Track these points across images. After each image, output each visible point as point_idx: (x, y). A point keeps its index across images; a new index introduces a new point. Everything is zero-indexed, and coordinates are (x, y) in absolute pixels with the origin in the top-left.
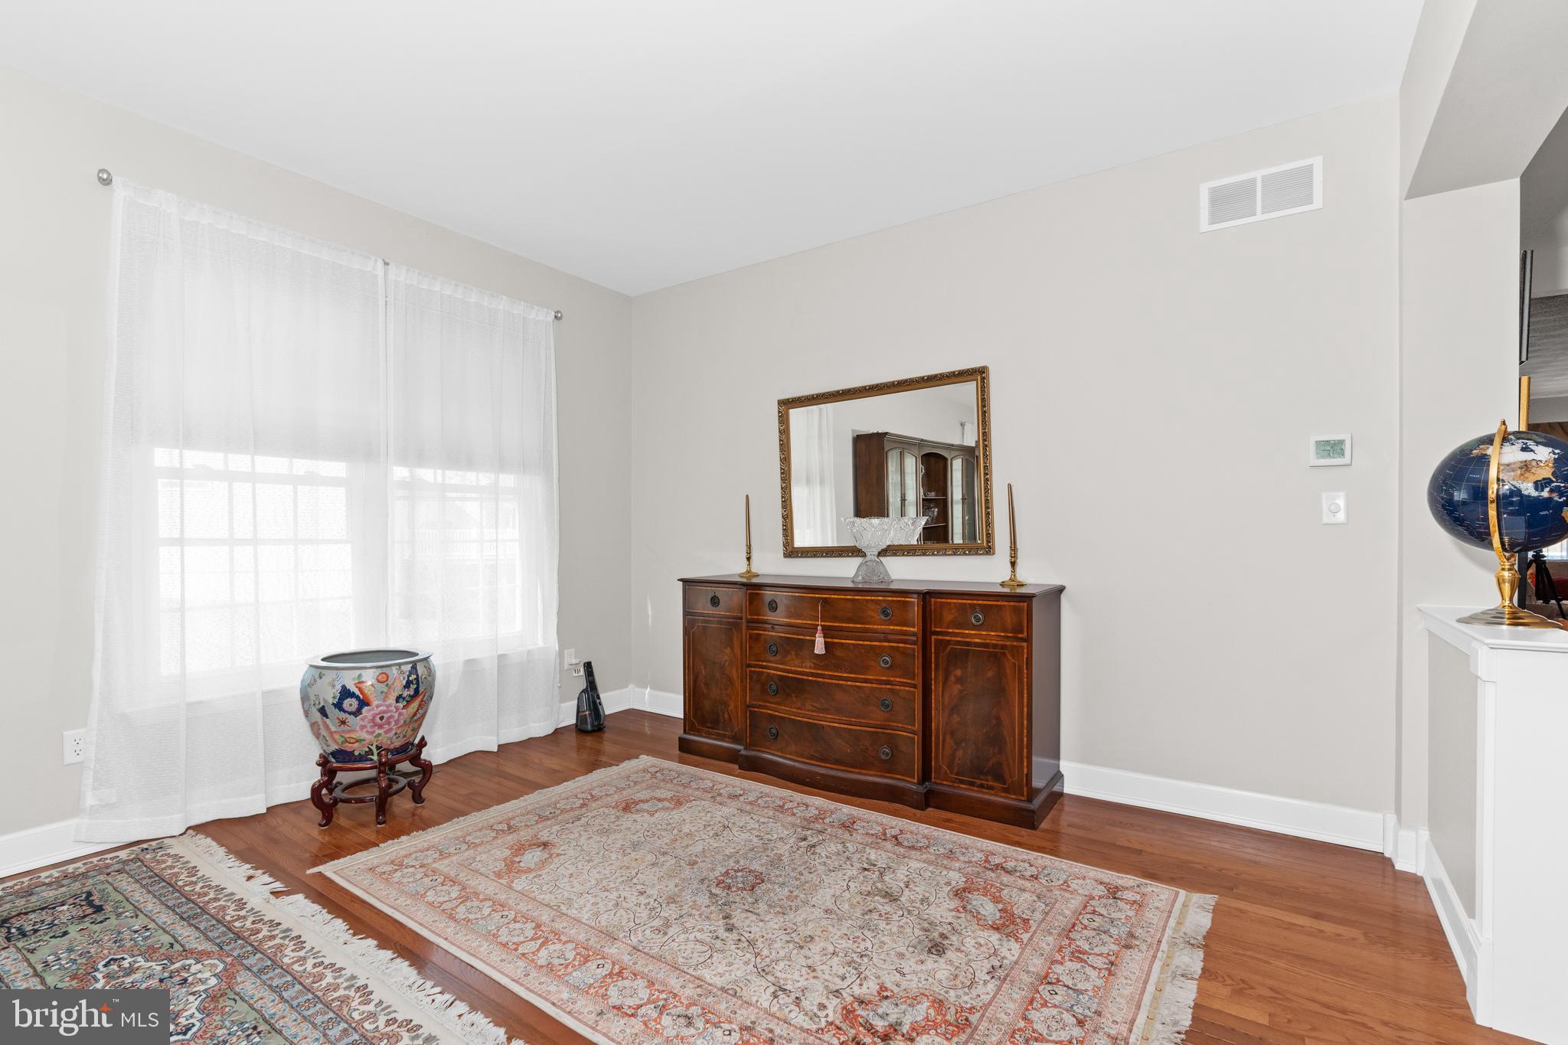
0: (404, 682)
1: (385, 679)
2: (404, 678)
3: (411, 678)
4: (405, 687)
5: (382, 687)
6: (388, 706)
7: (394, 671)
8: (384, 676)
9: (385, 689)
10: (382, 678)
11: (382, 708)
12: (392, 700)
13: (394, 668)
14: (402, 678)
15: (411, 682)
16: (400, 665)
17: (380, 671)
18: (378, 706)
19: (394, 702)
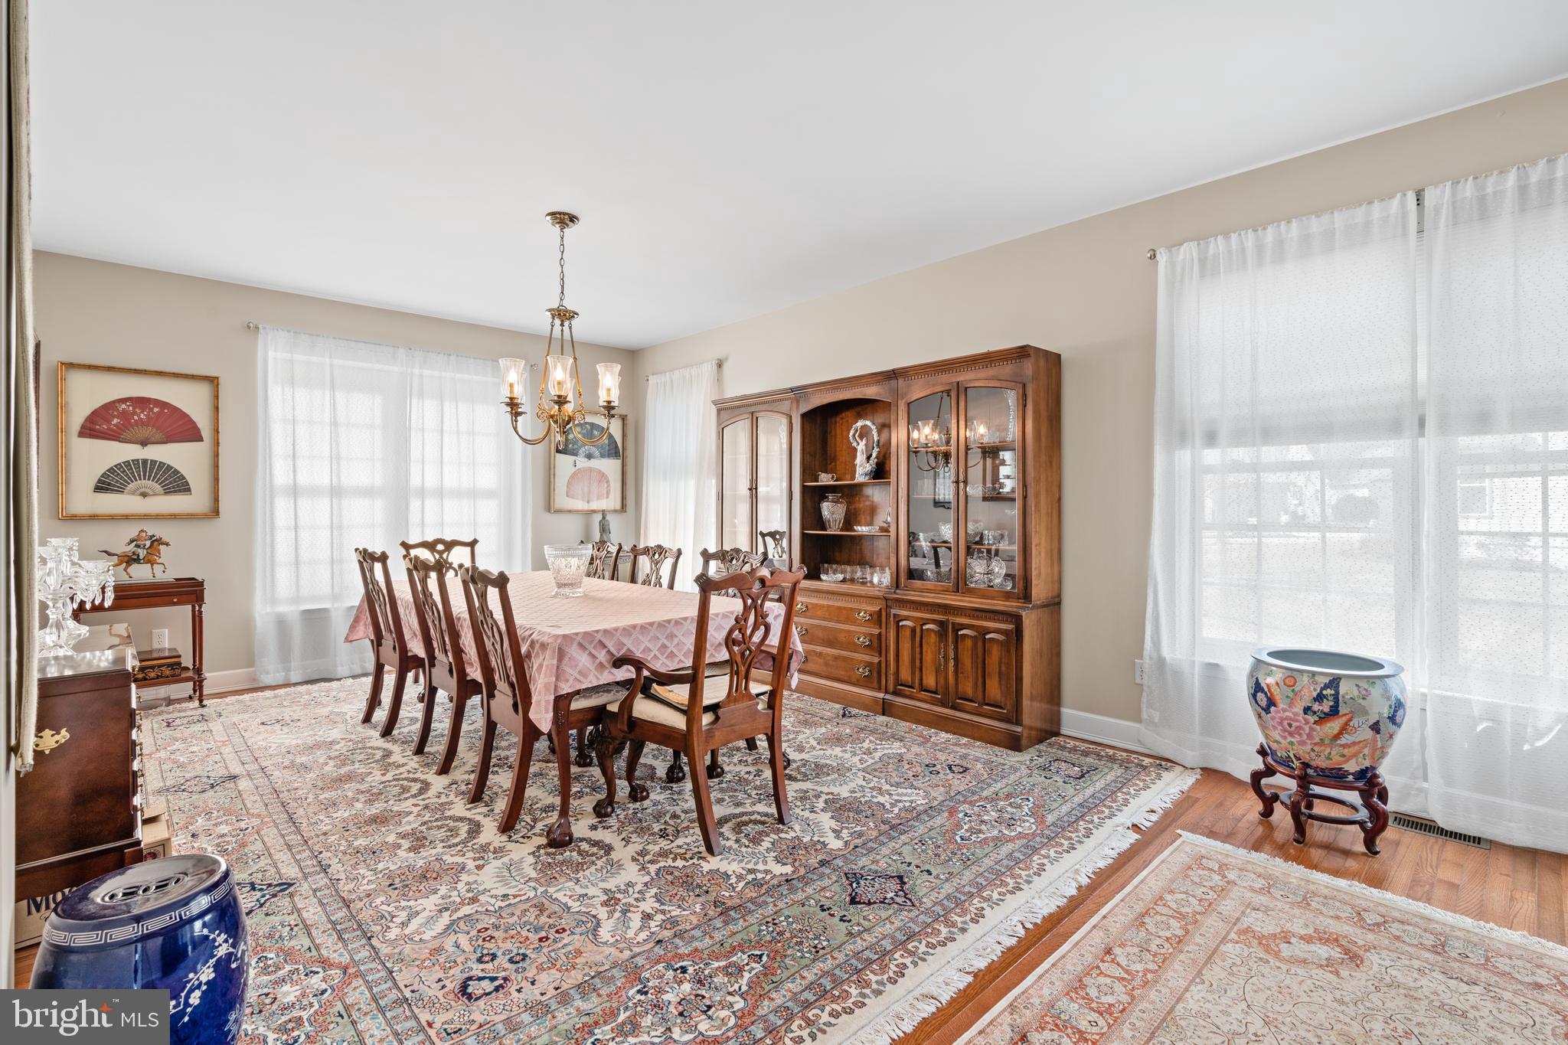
0: (1315, 694)
1: (1291, 684)
2: (1315, 690)
3: (1324, 692)
4: (1315, 700)
5: (1288, 691)
6: (1296, 714)
7: (1305, 679)
8: (1292, 680)
9: (1291, 695)
10: (1290, 682)
11: (1287, 714)
12: (1298, 708)
13: (1305, 675)
14: (1312, 688)
15: (1325, 697)
16: (1314, 674)
17: (1289, 673)
18: (1284, 710)
19: (1302, 712)
